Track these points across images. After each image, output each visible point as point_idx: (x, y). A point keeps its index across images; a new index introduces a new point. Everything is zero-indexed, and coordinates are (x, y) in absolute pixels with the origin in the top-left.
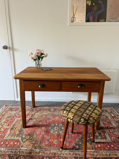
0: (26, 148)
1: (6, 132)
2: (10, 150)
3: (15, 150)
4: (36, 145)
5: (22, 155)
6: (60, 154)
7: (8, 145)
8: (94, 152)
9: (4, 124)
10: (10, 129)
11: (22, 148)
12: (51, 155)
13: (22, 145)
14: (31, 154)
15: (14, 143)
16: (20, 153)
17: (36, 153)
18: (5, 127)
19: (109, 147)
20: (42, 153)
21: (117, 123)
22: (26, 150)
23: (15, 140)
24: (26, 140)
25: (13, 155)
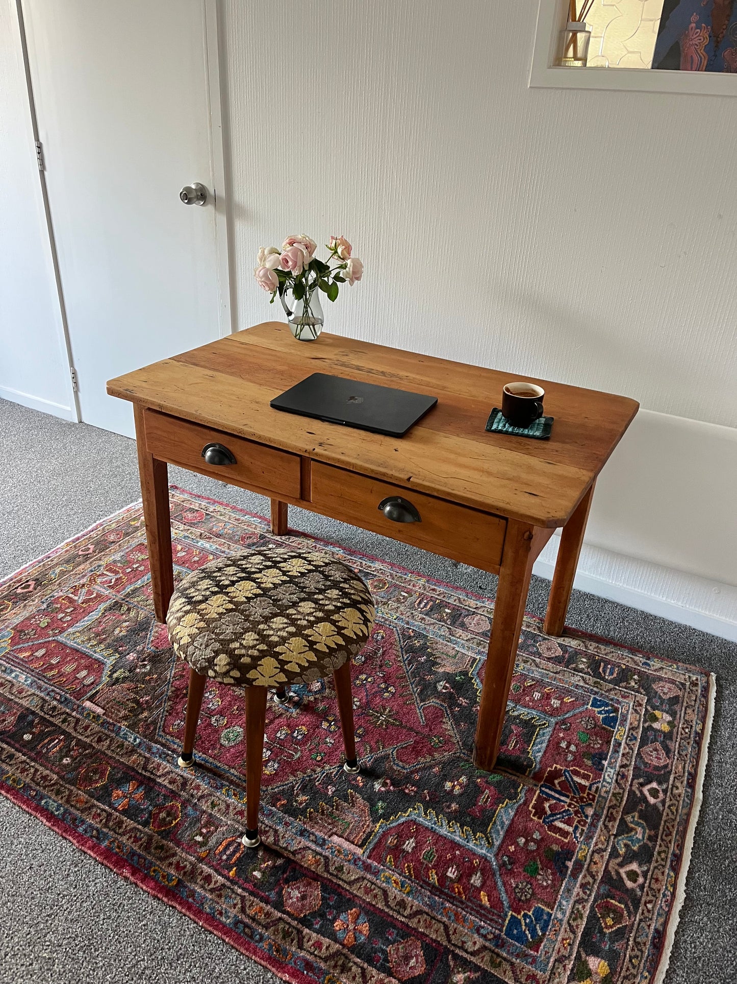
0: (100, 711)
1: (87, 612)
2: (42, 695)
3: (58, 700)
4: (145, 714)
5: (64, 732)
6: (202, 797)
7: (51, 667)
8: (355, 861)
9: (103, 574)
10: (108, 603)
11: (88, 704)
12: (166, 783)
13: (97, 692)
14: (99, 740)
15: (77, 670)
16: (64, 721)
17: (121, 746)
18: (98, 588)
19: (451, 873)
20: (140, 755)
21: (635, 777)
22: (97, 717)
23: (89, 657)
24: (127, 674)
25: (36, 721)
